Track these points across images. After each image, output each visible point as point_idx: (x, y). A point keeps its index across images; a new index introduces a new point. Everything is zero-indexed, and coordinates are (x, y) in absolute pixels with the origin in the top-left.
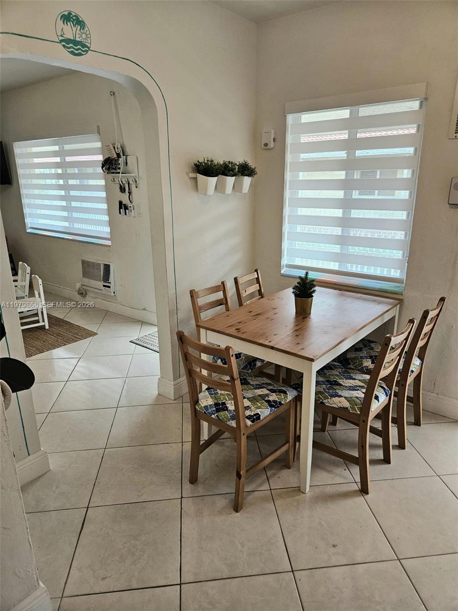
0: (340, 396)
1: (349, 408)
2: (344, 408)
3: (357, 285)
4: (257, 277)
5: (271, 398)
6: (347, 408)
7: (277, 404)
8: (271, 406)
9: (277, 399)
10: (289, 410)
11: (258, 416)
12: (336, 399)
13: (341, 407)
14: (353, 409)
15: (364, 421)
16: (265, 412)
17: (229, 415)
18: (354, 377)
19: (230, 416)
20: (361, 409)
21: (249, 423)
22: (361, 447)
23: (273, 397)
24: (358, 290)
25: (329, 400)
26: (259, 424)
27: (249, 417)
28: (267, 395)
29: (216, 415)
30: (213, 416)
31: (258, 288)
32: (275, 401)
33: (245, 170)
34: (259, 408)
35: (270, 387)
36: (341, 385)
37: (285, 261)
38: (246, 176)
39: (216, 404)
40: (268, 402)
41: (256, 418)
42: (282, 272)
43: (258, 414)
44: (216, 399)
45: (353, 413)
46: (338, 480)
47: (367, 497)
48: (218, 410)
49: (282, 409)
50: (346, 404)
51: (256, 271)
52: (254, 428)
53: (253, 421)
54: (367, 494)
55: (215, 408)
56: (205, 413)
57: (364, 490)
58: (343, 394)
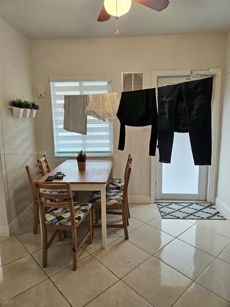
0: (112, 199)
1: (118, 203)
2: (115, 204)
4: (45, 159)
5: (82, 209)
6: (117, 203)
7: (86, 210)
8: (84, 212)
9: (85, 208)
10: (89, 213)
11: (80, 217)
12: (111, 201)
13: (114, 204)
15: (124, 206)
16: (82, 215)
18: (111, 192)
19: (67, 221)
20: (122, 202)
21: (77, 221)
22: (124, 219)
23: (83, 208)
25: (109, 202)
26: (81, 221)
27: (77, 219)
28: (80, 208)
29: (58, 223)
31: (47, 165)
32: (85, 209)
33: (34, 107)
34: (79, 214)
35: (80, 205)
36: (109, 196)
37: (56, 151)
38: (35, 109)
39: (57, 218)
40: (82, 210)
41: (79, 218)
42: (55, 156)
43: (79, 216)
44: (55, 215)
45: (119, 205)
46: (115, 239)
47: (128, 240)
48: (59, 220)
49: (88, 212)
50: (116, 202)
51: (44, 156)
52: (80, 223)
53: (78, 220)
54: (128, 239)
55: (57, 220)
56: (51, 224)
57: (127, 238)
58: (112, 198)
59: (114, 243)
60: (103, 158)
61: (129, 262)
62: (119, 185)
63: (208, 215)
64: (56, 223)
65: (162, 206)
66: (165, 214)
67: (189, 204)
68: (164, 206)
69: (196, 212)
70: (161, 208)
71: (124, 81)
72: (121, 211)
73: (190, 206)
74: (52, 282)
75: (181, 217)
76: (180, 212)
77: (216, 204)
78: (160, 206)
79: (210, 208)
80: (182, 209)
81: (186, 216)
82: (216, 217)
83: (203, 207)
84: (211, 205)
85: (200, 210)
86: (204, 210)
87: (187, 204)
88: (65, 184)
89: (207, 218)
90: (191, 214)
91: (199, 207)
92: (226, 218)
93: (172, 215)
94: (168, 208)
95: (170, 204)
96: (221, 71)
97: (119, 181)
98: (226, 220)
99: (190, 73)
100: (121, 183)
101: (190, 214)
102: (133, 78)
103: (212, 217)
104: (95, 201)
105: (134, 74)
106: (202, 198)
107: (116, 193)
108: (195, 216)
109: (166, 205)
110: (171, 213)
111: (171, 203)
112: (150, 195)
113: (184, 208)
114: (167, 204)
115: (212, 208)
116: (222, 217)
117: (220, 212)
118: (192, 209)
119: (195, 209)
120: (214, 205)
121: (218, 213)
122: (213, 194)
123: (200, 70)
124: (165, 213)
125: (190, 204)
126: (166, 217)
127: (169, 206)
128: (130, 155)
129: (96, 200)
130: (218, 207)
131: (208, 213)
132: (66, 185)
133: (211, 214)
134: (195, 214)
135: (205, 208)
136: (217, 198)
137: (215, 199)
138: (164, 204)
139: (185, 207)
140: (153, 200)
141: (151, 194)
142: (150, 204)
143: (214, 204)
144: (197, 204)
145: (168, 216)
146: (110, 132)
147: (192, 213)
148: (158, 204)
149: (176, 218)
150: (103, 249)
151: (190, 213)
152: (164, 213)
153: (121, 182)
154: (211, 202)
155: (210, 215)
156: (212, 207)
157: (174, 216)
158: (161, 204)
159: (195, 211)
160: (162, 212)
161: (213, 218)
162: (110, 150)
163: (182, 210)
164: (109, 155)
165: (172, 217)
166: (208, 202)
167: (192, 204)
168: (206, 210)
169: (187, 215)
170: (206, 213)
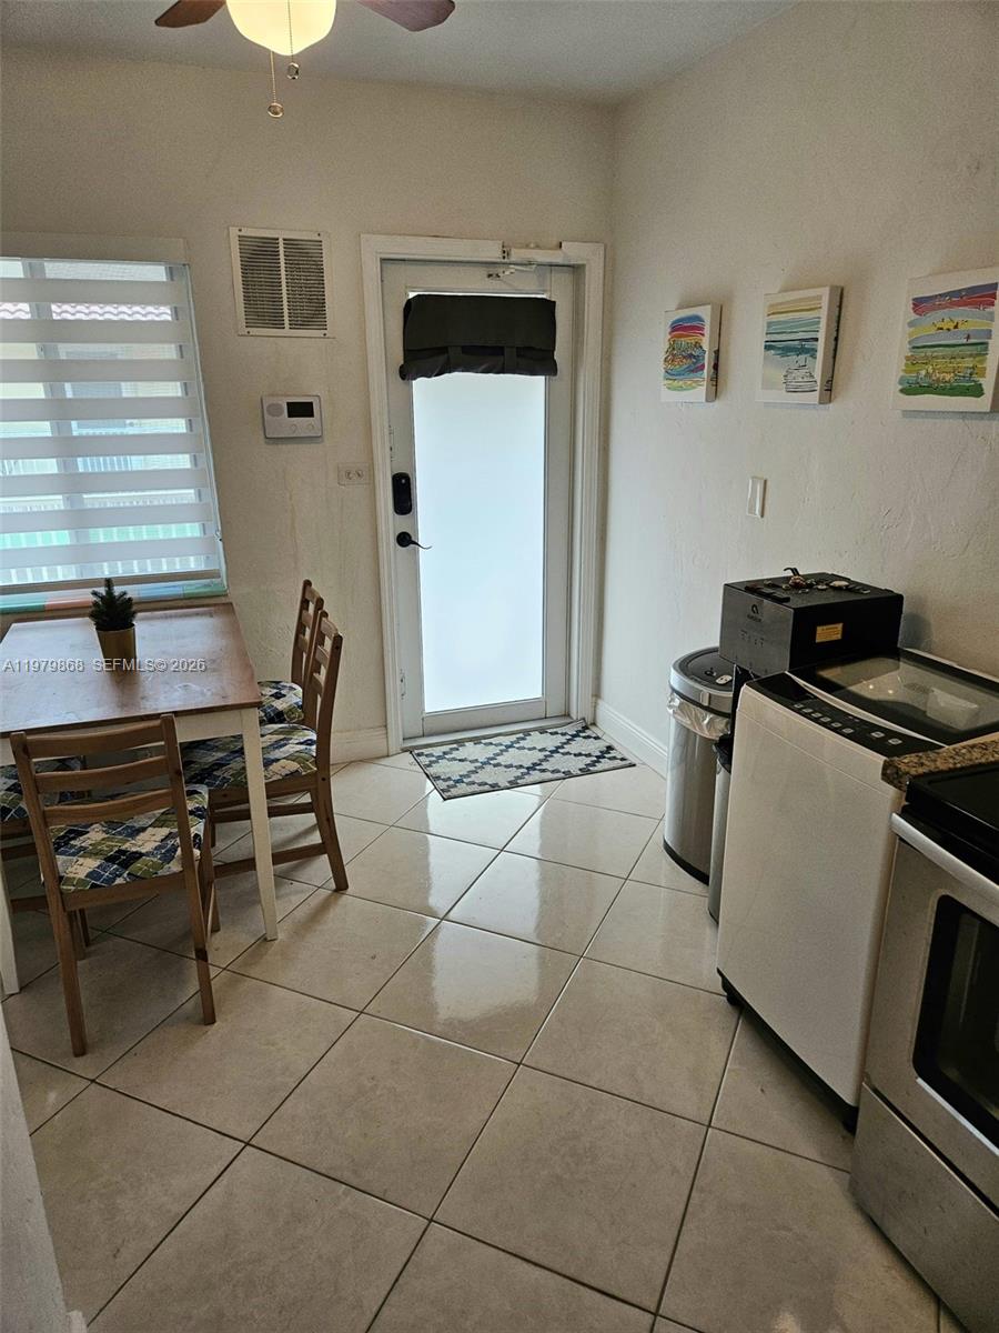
0: (277, 760)
1: (301, 770)
2: (292, 773)
3: (140, 598)
6: (297, 771)
12: (274, 767)
13: (287, 775)
14: (306, 767)
15: (324, 779)
17: (155, 860)
19: (158, 860)
20: (316, 763)
21: (197, 852)
22: (323, 824)
24: (152, 605)
25: (266, 773)
29: (125, 875)
30: (119, 881)
39: (110, 859)
45: (307, 775)
46: (296, 899)
47: (349, 890)
48: (123, 866)
50: (294, 766)
54: (347, 887)
55: (115, 866)
56: (94, 886)
57: (341, 885)
58: (277, 756)
59: (301, 914)
60: (181, 603)
61: (374, 957)
62: (280, 705)
63: (583, 762)
64: (114, 879)
65: (434, 759)
66: (447, 783)
67: (518, 736)
68: (439, 758)
69: (546, 759)
70: (429, 766)
71: (245, 269)
72: (307, 799)
73: (522, 743)
74: (114, 1090)
75: (503, 783)
76: (495, 766)
77: (599, 723)
78: (424, 760)
79: (584, 737)
80: (498, 755)
81: (518, 778)
82: (605, 763)
83: (563, 739)
84: (586, 728)
85: (556, 751)
86: (567, 748)
87: (514, 738)
88: (157, 723)
89: (580, 770)
90: (533, 767)
91: (551, 742)
92: (634, 761)
93: (474, 783)
94: (454, 759)
95: (455, 746)
96: (602, 253)
97: (275, 691)
98: (634, 765)
99: (499, 254)
100: (284, 696)
101: (528, 768)
102: (282, 257)
103: (593, 764)
104: (210, 774)
105: (284, 240)
106: (555, 707)
107: (282, 737)
108: (543, 771)
109: (445, 753)
110: (468, 776)
111: (460, 743)
112: (386, 726)
113: (506, 751)
114: (446, 748)
115: (589, 737)
116: (623, 759)
117: (615, 745)
118: (530, 749)
119: (540, 750)
120: (593, 728)
121: (610, 748)
122: (589, 691)
123: (532, 245)
124: (449, 779)
125: (521, 735)
126: (454, 791)
127: (455, 754)
128: (307, 584)
129: (215, 773)
130: (607, 732)
131: (580, 754)
132: (160, 726)
133: (589, 755)
134: (544, 765)
135: (569, 740)
136: (600, 702)
137: (595, 707)
138: (438, 751)
139: (508, 747)
140: (395, 742)
141: (389, 721)
142: (388, 756)
143: (594, 724)
144: (542, 731)
145: (462, 788)
146: (199, 491)
147: (535, 764)
148: (416, 752)
149: (487, 787)
150: (265, 939)
151: (529, 764)
152: (444, 780)
153: (283, 692)
154: (584, 719)
155: (588, 760)
156: (588, 733)
157: (480, 785)
158: (426, 751)
159: (541, 755)
160: (438, 778)
161: (599, 767)
162: (206, 565)
163: (500, 759)
164: (205, 586)
165: (476, 788)
166: (575, 718)
167: (527, 733)
168: (574, 747)
169: (518, 773)
170: (575, 755)
